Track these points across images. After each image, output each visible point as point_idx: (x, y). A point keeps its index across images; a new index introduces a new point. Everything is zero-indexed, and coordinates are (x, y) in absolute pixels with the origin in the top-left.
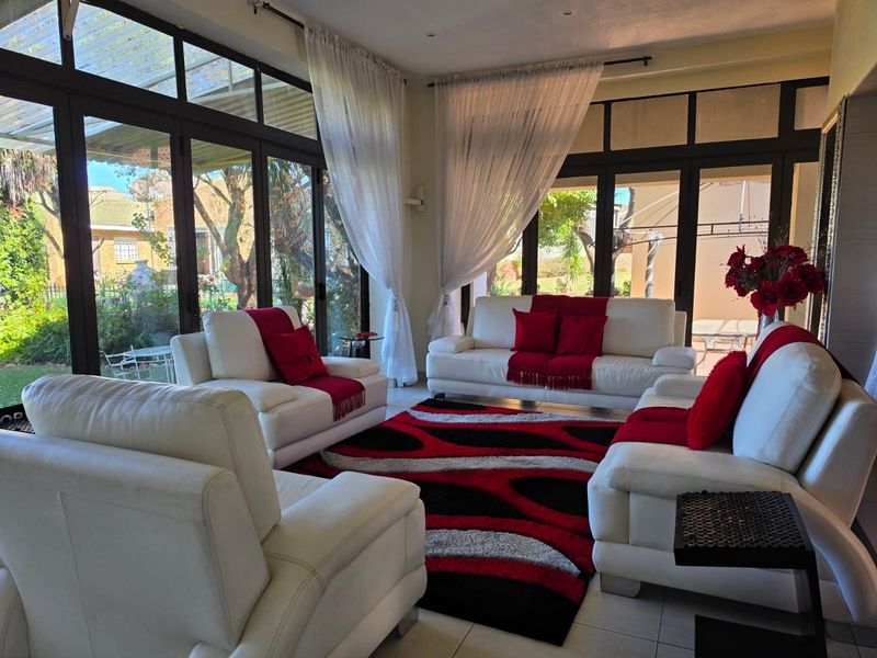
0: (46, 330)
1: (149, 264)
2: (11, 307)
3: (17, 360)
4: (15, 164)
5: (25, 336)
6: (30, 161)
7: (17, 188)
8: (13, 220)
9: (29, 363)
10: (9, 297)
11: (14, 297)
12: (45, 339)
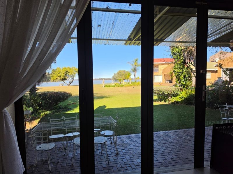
0: (191, 96)
1: (222, 78)
2: (183, 89)
3: (184, 103)
4: (188, 53)
5: (186, 97)
6: (191, 52)
7: (187, 59)
8: (185, 68)
9: (186, 104)
10: (183, 87)
11: (184, 87)
12: (191, 98)
